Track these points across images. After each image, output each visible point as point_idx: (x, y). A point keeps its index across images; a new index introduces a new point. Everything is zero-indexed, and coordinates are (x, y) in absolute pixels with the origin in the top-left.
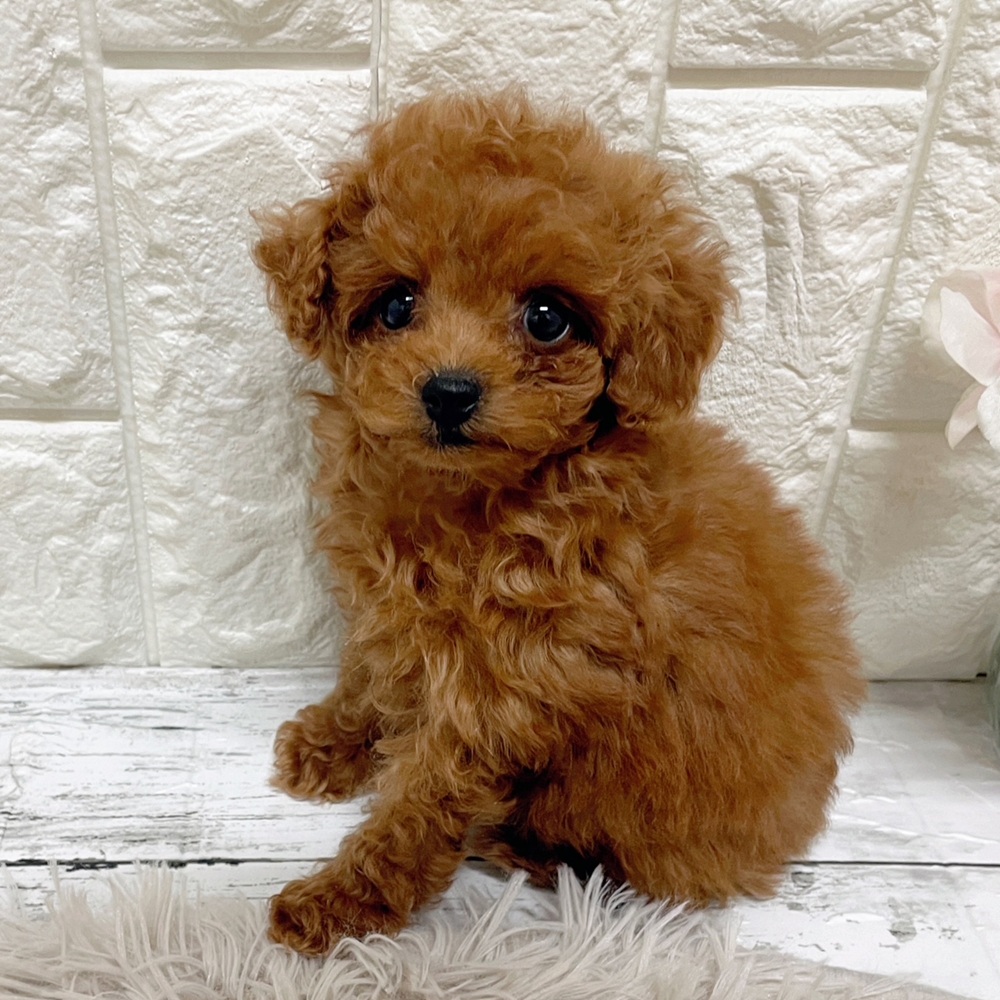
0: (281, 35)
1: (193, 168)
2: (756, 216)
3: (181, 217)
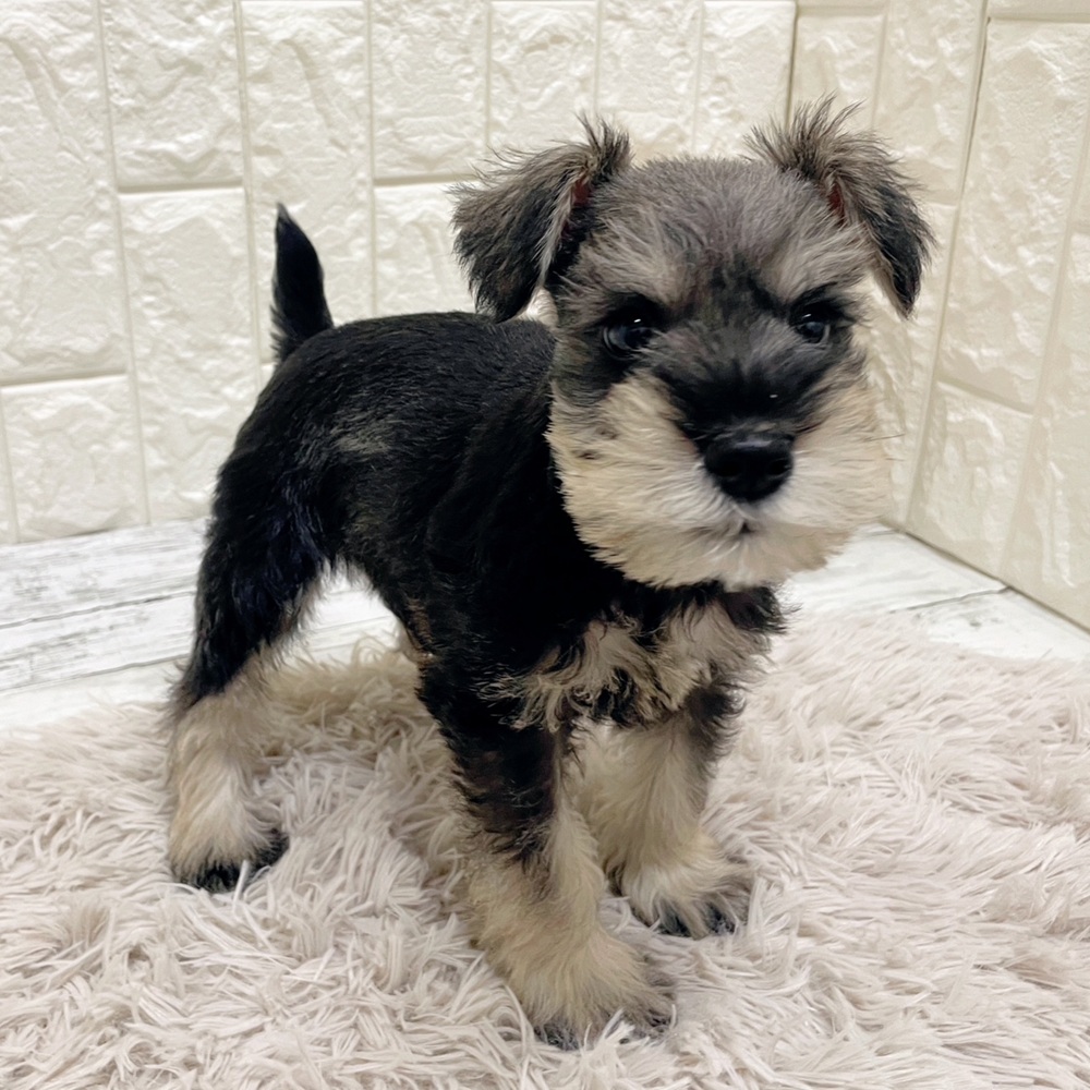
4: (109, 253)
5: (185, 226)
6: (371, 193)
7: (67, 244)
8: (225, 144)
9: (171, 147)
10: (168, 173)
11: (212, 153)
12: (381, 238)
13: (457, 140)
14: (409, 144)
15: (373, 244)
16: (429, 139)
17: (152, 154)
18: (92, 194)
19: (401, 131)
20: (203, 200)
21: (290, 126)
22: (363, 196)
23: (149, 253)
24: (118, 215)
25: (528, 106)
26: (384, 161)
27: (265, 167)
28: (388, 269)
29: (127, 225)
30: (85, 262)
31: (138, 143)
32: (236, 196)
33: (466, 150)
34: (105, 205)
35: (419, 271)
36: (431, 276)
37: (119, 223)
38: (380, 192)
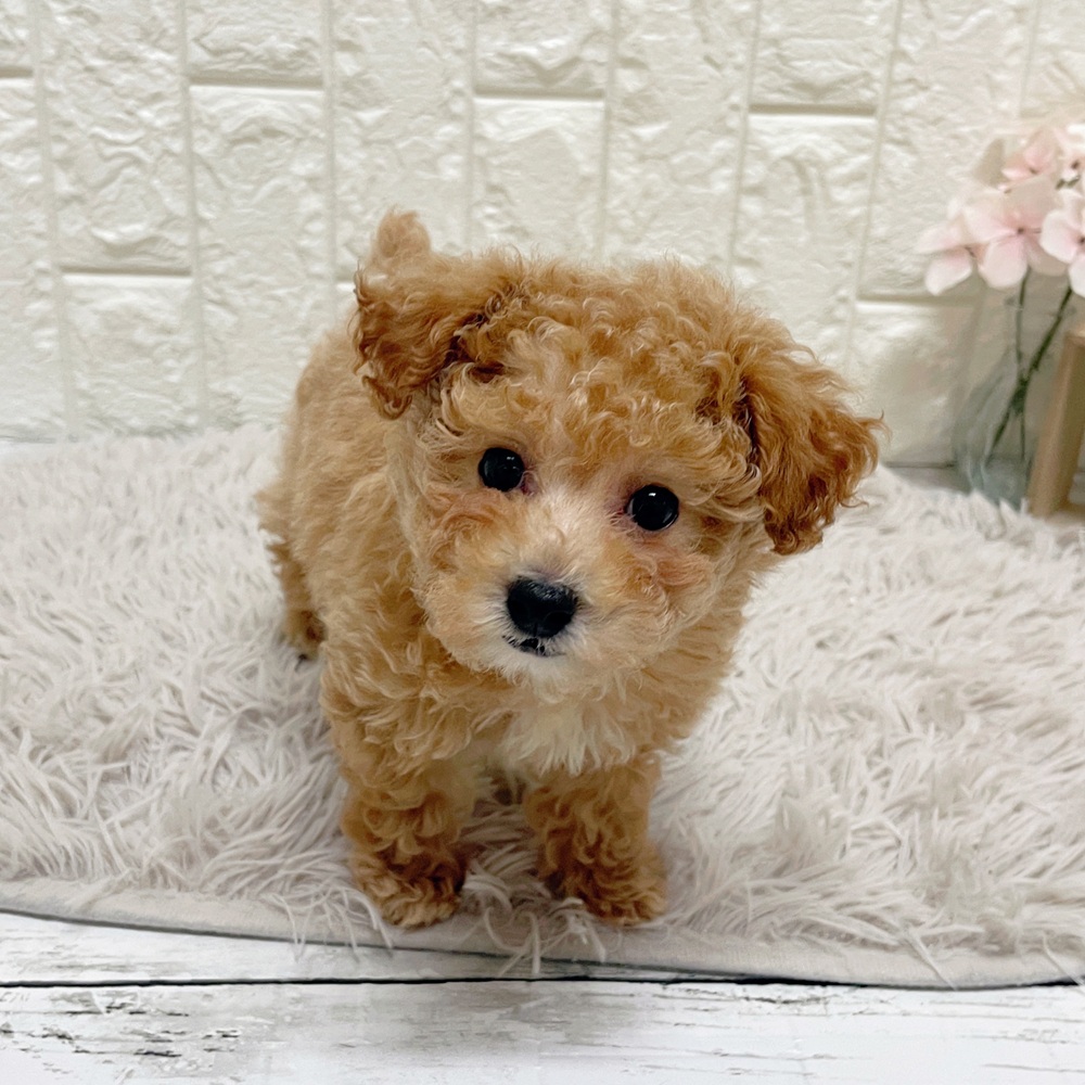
0: (563, 83)
1: (516, 145)
2: (796, 179)
3: (507, 171)
4: (456, 158)
5: (535, 137)
6: (745, 120)
7: (416, 144)
8: (589, 53)
9: (532, 51)
10: (526, 79)
11: (573, 62)
12: (749, 171)
13: (852, 69)
14: (794, 68)
15: (740, 177)
16: (819, 64)
17: (512, 58)
18: (446, 94)
19: (786, 53)
20: (559, 111)
21: (662, 38)
22: (734, 122)
23: (495, 161)
24: (470, 119)
25: (944, 35)
26: (763, 85)
27: (629, 81)
28: (751, 206)
29: (478, 131)
30: (432, 165)
31: (499, 44)
32: (594, 110)
33: (862, 81)
34: (458, 107)
35: (786, 213)
36: (801, 221)
37: (471, 128)
38: (757, 120)
